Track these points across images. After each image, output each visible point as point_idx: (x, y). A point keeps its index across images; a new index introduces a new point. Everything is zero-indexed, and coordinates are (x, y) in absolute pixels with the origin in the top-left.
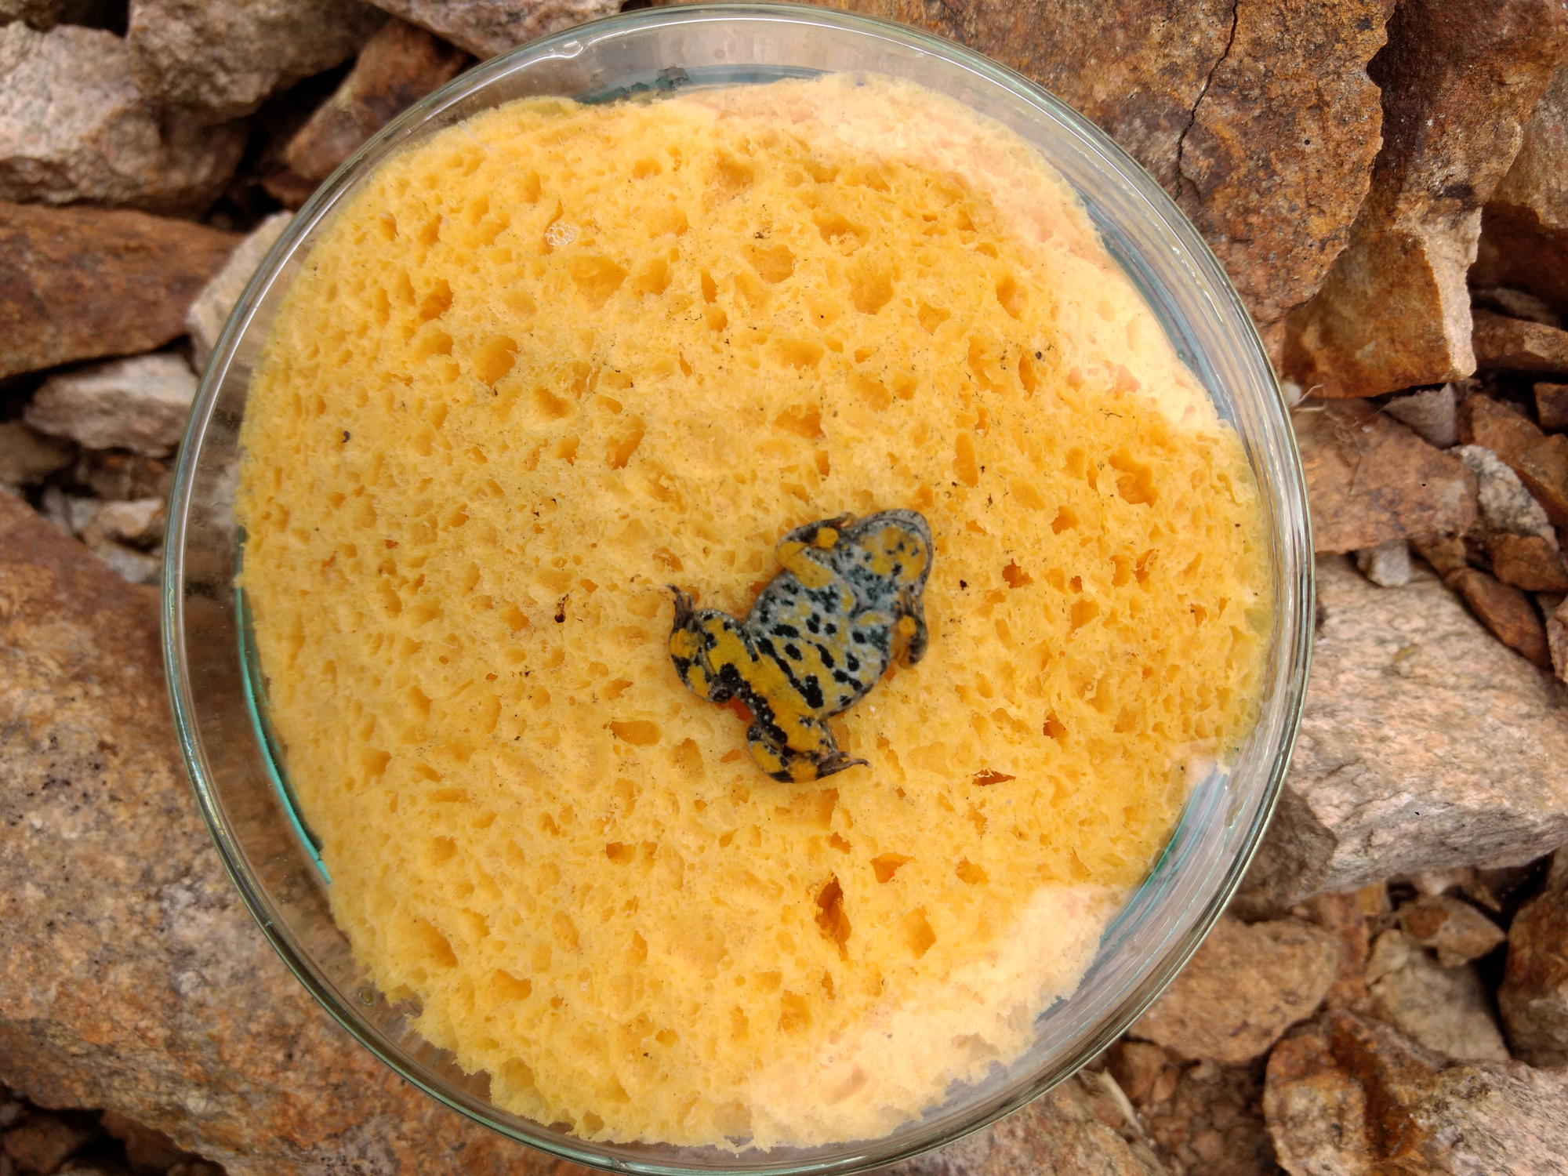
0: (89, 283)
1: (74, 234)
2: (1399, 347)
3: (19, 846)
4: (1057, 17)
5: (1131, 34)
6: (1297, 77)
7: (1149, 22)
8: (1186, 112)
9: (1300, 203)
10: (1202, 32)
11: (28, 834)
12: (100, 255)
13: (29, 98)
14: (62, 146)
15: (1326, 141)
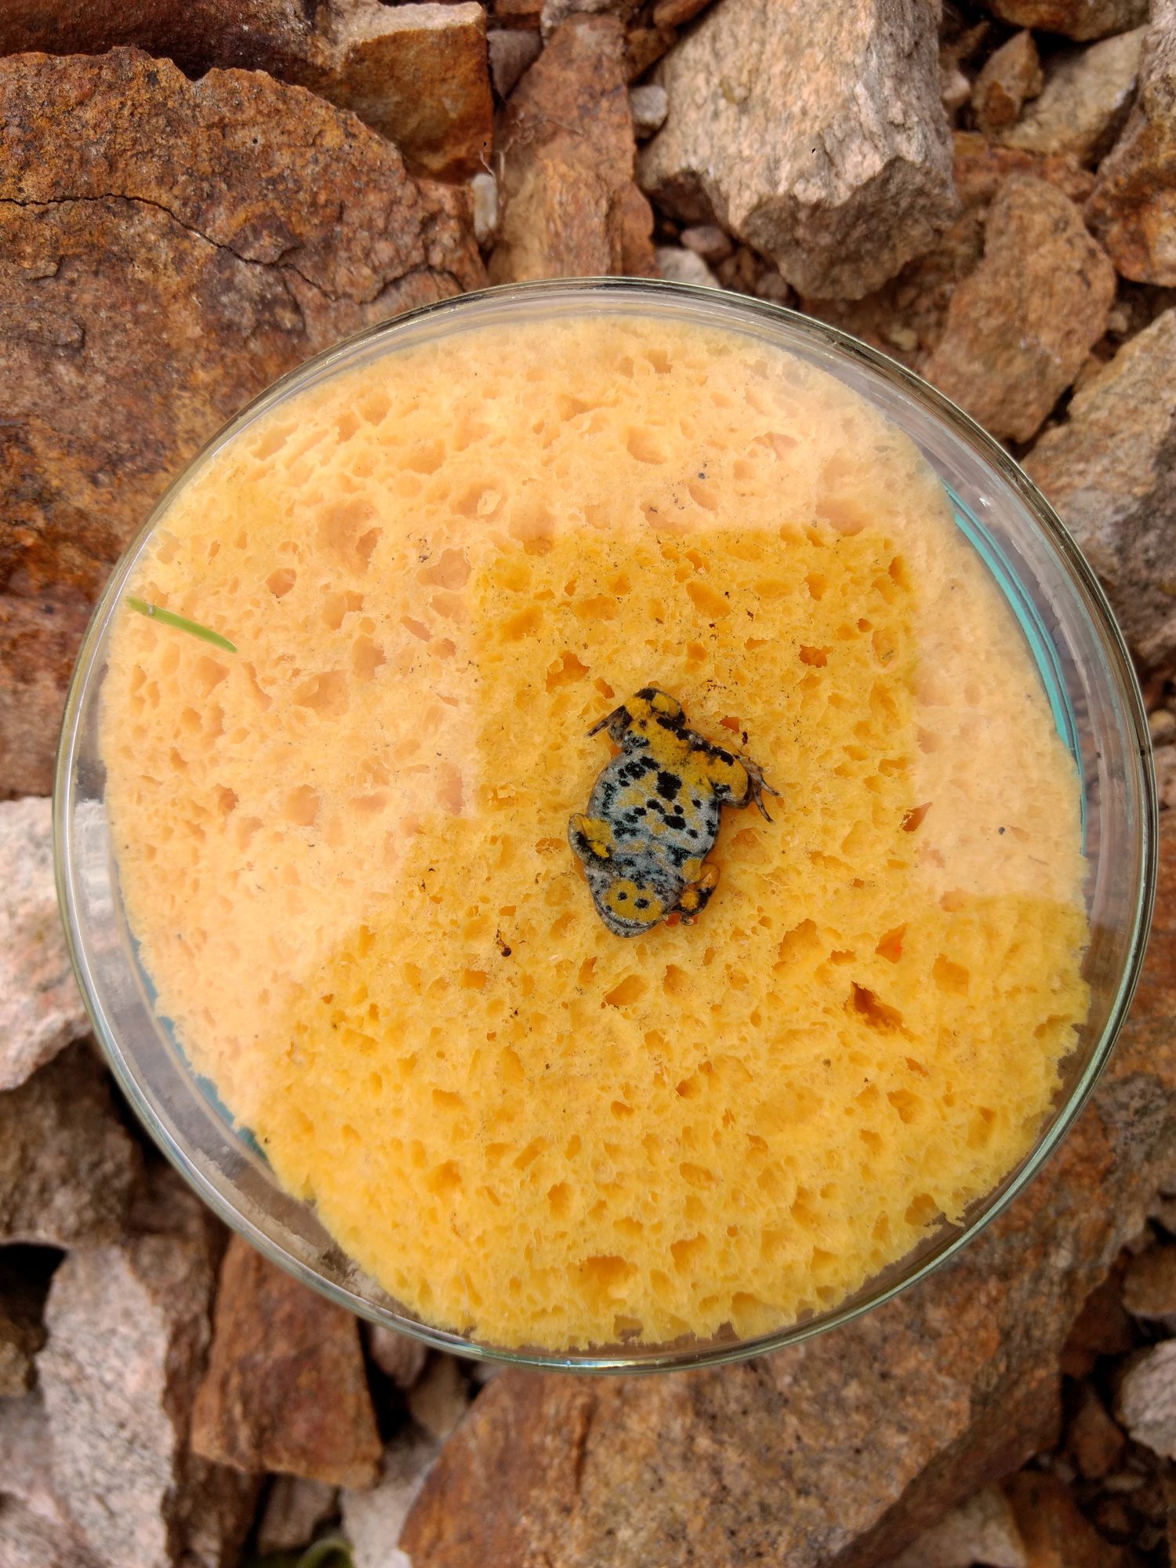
0: (287, 1307)
1: (243, 1315)
2: (449, 74)
3: (808, 1399)
4: (121, 366)
5: (143, 297)
6: (195, 146)
7: (133, 280)
8: (219, 252)
9: (310, 153)
10: (146, 231)
11: (796, 1389)
12: (262, 1294)
13: (111, 1352)
14: (158, 1322)
15: (255, 124)
